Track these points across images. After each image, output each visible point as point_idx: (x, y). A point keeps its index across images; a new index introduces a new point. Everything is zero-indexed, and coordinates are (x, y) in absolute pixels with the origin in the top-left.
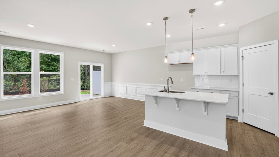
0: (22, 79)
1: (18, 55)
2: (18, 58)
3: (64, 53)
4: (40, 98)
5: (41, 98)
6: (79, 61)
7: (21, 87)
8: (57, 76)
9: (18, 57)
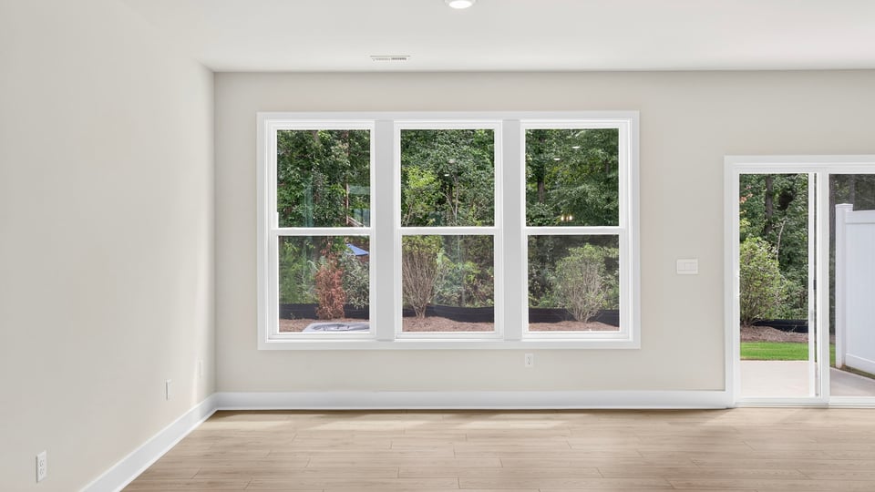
3: (638, 114)
4: (526, 355)
5: (533, 355)
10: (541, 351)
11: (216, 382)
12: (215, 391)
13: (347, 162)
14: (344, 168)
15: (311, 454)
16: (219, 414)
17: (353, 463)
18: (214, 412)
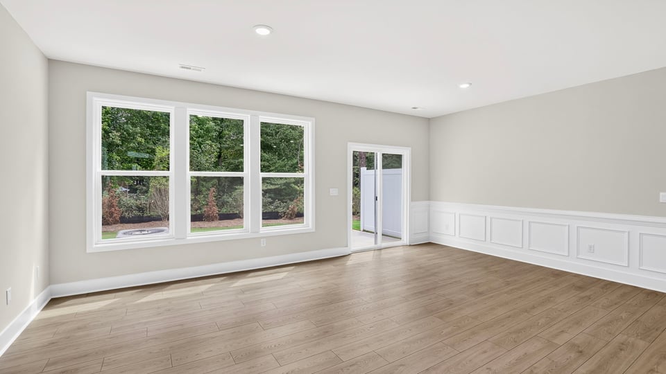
0: (204, 189)
1: (199, 138)
2: (200, 144)
3: (314, 119)
4: (262, 240)
5: (265, 239)
6: (350, 142)
7: (204, 205)
8: (268, 183)
9: (198, 142)
10: (269, 238)
11: (49, 277)
12: (49, 284)
13: (119, 142)
14: (118, 146)
15: (146, 323)
16: (54, 302)
17: (182, 325)
18: (48, 301)
